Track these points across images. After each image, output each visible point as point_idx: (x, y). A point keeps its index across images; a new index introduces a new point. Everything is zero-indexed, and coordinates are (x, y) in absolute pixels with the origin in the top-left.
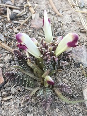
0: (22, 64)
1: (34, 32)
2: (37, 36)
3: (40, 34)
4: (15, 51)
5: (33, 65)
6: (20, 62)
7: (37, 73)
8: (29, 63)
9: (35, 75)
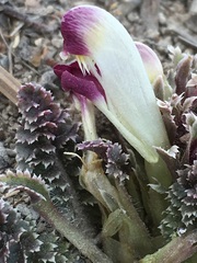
0: (51, 170)
1: (137, 9)
2: (153, 32)
3: (173, 26)
4: (29, 93)
5: (110, 189)
6: (41, 156)
7: (116, 237)
8: (90, 175)
9: (100, 246)
